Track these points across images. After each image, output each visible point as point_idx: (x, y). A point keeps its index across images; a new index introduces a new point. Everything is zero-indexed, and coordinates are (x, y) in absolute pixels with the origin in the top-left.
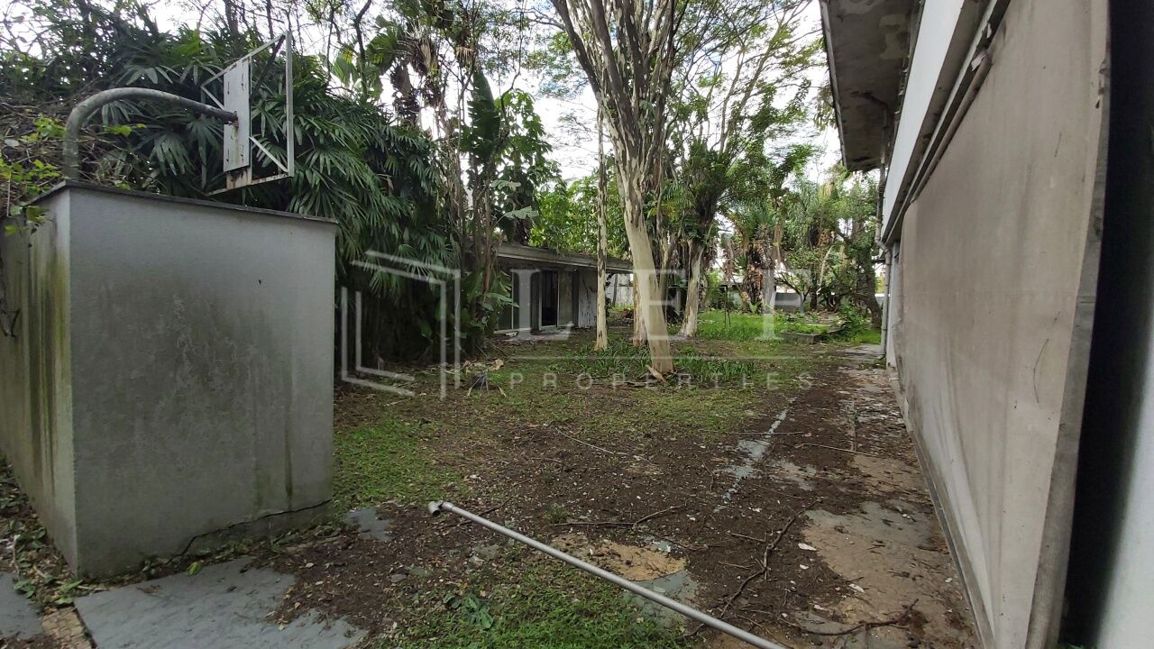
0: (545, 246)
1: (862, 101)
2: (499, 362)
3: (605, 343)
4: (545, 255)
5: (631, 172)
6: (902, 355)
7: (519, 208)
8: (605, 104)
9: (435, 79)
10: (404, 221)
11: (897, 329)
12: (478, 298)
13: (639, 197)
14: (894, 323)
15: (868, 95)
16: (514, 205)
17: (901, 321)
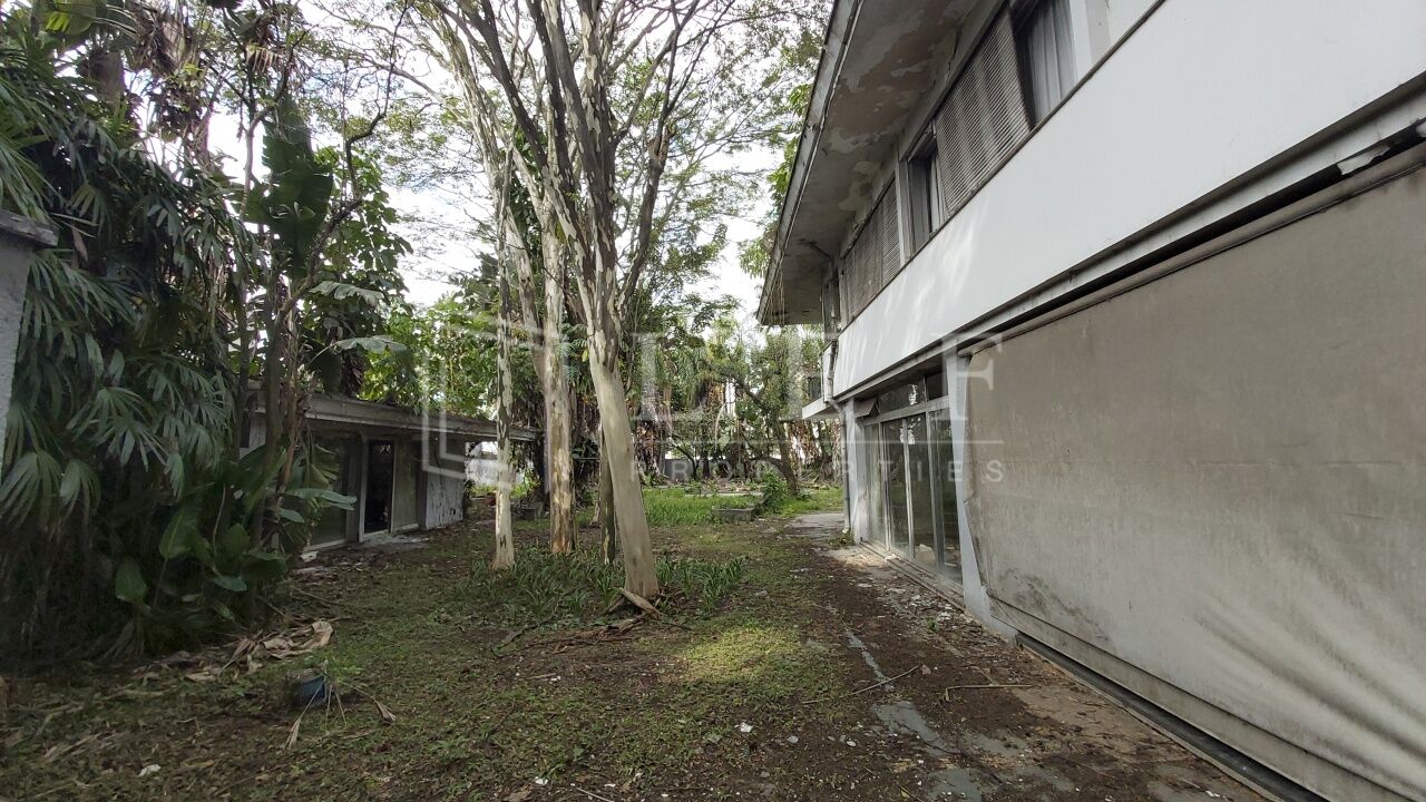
0: (390, 399)
1: (808, 250)
2: (324, 628)
3: (511, 554)
4: (389, 416)
5: (604, 289)
6: (979, 536)
7: (347, 335)
8: (556, 187)
9: (193, 84)
10: (113, 335)
11: (970, 504)
12: (268, 501)
13: (618, 327)
14: (966, 497)
15: (812, 244)
16: (340, 330)
17: (974, 495)
